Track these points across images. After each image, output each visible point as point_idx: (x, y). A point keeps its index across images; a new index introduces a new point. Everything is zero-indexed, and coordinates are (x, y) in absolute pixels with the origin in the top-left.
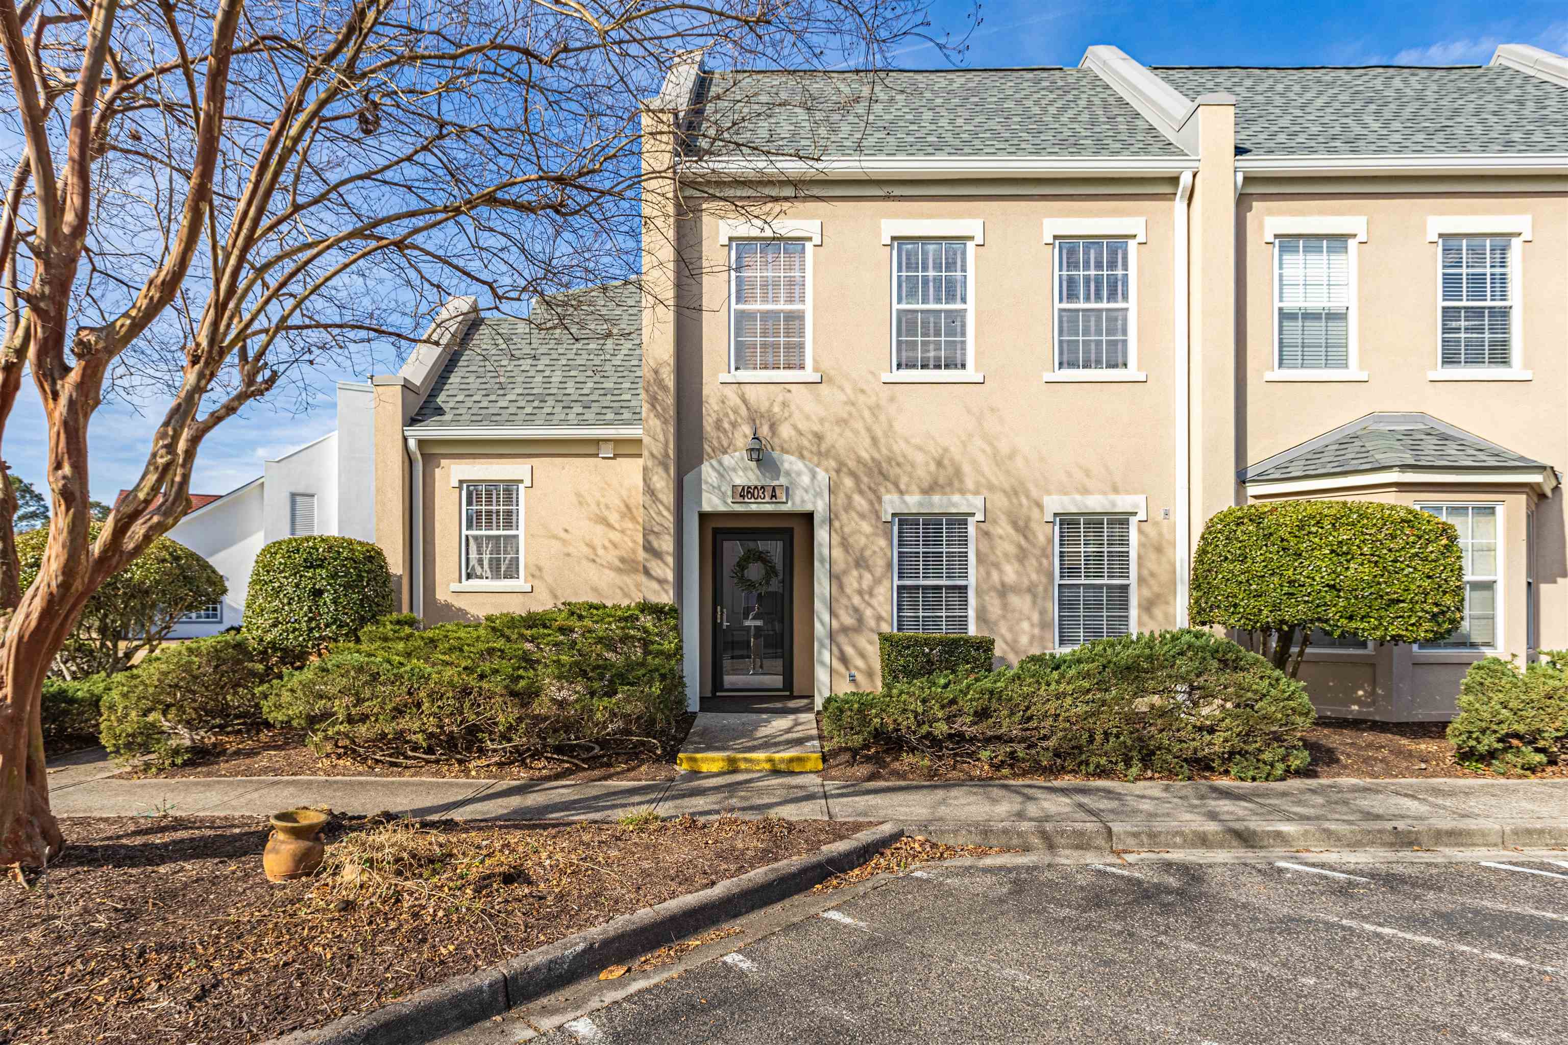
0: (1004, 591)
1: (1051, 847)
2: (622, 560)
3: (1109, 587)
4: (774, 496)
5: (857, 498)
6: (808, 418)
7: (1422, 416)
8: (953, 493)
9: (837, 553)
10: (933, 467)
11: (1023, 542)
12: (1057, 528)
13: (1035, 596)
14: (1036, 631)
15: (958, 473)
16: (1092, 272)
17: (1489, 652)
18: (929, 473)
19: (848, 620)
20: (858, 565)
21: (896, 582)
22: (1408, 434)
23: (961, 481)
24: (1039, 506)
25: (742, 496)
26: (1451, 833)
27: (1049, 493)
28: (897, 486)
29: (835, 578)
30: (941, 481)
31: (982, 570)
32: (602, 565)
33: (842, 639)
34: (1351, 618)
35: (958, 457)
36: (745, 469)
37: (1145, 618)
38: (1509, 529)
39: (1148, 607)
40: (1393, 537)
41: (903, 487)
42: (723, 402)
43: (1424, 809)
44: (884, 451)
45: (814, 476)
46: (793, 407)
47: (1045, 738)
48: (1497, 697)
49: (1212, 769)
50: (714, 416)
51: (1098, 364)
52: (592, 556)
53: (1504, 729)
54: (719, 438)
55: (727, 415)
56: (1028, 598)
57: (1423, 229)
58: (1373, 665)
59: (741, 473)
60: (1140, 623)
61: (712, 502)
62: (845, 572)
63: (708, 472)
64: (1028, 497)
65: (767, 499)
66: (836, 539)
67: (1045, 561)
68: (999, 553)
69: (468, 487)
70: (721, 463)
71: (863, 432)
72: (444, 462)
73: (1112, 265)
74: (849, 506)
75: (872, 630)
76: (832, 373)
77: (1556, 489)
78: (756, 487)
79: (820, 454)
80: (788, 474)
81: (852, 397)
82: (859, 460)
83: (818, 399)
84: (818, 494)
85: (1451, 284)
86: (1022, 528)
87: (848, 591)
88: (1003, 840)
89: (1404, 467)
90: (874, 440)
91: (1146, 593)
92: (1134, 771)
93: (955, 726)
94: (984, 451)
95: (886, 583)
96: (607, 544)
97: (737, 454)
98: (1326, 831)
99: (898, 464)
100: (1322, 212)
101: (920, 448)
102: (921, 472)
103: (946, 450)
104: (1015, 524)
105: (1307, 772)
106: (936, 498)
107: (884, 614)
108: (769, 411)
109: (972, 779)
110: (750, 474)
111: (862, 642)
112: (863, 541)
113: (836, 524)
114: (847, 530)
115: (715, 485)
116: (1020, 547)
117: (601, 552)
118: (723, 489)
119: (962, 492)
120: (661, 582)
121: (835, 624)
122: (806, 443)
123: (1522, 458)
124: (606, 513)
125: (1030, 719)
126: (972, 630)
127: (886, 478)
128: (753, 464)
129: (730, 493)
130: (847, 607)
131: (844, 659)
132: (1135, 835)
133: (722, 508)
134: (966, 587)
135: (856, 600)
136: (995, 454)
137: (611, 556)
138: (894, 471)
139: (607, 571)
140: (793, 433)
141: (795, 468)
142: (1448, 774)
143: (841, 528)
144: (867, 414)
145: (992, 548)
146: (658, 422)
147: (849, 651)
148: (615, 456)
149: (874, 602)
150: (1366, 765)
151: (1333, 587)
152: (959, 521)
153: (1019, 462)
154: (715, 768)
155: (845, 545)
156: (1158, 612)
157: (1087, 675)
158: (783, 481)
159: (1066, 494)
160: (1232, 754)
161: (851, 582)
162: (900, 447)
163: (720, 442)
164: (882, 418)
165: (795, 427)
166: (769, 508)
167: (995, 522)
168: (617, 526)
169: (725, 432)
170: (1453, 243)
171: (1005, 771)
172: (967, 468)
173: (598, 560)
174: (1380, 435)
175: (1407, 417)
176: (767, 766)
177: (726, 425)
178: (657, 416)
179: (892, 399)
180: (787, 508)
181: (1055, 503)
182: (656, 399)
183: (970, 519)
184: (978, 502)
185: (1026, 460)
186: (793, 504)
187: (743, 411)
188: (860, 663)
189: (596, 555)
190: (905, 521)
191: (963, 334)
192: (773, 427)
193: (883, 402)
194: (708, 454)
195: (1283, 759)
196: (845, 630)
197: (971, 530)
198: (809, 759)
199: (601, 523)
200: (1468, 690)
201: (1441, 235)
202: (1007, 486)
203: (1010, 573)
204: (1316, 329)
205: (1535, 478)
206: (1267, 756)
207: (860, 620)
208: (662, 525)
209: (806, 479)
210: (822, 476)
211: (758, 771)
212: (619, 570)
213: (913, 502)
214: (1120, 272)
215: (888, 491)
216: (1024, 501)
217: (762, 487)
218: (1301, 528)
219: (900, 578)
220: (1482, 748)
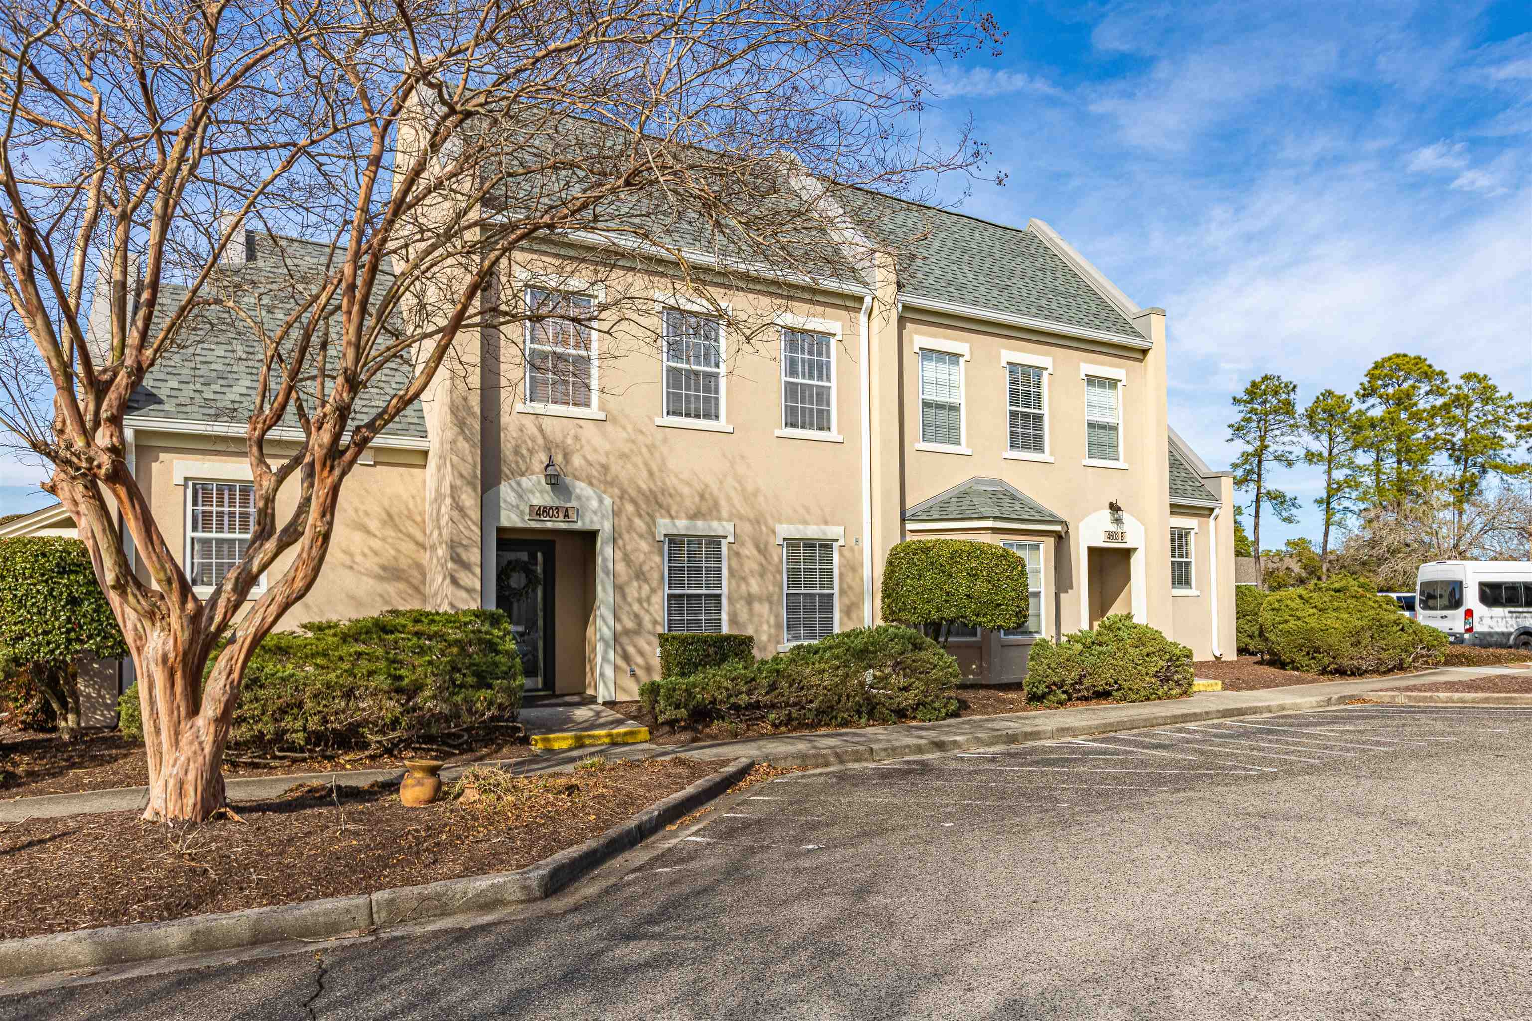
0: (750, 599)
1: (841, 762)
2: (384, 568)
3: (820, 595)
4: (566, 516)
5: (638, 522)
6: (595, 450)
7: (1000, 482)
8: (712, 520)
9: (621, 567)
10: (697, 499)
11: (764, 562)
12: (785, 550)
13: (771, 603)
14: (773, 631)
15: (716, 505)
16: (807, 357)
17: (1037, 636)
18: (694, 503)
19: (630, 624)
20: (638, 577)
21: (667, 591)
22: (994, 493)
23: (718, 511)
24: (774, 533)
25: (539, 515)
26: (1032, 734)
27: (780, 522)
28: (668, 512)
29: (619, 589)
30: (704, 510)
31: (733, 583)
32: (360, 573)
33: (625, 640)
34: (978, 615)
35: (716, 492)
36: (541, 492)
37: (845, 619)
38: (1046, 561)
39: (848, 612)
40: (997, 566)
41: (673, 513)
42: (521, 430)
43: (1017, 725)
44: (659, 483)
45: (601, 501)
46: (584, 441)
47: (811, 702)
48: (1045, 661)
49: (905, 716)
50: (513, 442)
51: (811, 427)
52: (348, 563)
53: (1049, 681)
54: (517, 462)
55: (525, 442)
56: (766, 606)
57: (998, 357)
58: (981, 648)
59: (537, 494)
60: (841, 624)
61: (509, 519)
62: (628, 583)
63: (506, 491)
64: (766, 526)
65: (561, 518)
66: (619, 555)
67: (778, 577)
68: (746, 570)
69: (194, 485)
70: (519, 484)
71: (641, 466)
72: (162, 456)
73: (820, 354)
74: (631, 528)
75: (649, 633)
76: (615, 412)
77: (1067, 533)
78: (551, 508)
79: (606, 483)
80: (579, 498)
81: (634, 437)
82: (639, 490)
83: (605, 434)
84: (603, 517)
85: (1014, 393)
86: (762, 550)
87: (629, 600)
88: (813, 761)
89: (996, 518)
90: (651, 474)
91: (846, 601)
92: (863, 721)
93: (753, 697)
94: (735, 489)
95: (660, 593)
96: (366, 551)
97: (534, 477)
98: (977, 738)
99: (671, 495)
100: (946, 337)
101: (688, 484)
102: (688, 502)
103: (706, 486)
104: (757, 548)
105: (955, 715)
106: (700, 524)
107: (659, 619)
108: (563, 442)
109: (763, 735)
110: (546, 495)
111: (642, 643)
112: (642, 557)
113: (620, 542)
114: (629, 548)
115: (514, 503)
116: (761, 565)
117: (359, 559)
118: (521, 508)
119: (719, 519)
120: (469, 591)
121: (619, 627)
122: (595, 473)
123: (1051, 516)
124: (366, 521)
125: (802, 689)
126: (725, 630)
127: (661, 506)
128: (548, 487)
129: (527, 511)
130: (629, 613)
131: (626, 657)
132: (885, 750)
133: (520, 525)
134: (719, 596)
135: (636, 607)
136: (743, 490)
137: (371, 563)
138: (666, 500)
139: (365, 578)
140: (583, 462)
141: (585, 493)
142: (1024, 710)
143: (624, 546)
144: (644, 450)
145: (742, 565)
146: (466, 445)
147: (631, 650)
148: (376, 464)
149: (652, 609)
150: (983, 710)
151: (968, 596)
152: (714, 542)
153: (761, 498)
154: (564, 745)
155: (627, 559)
156: (854, 616)
157: (837, 657)
158: (573, 503)
159: (792, 524)
160: (918, 705)
161: (632, 591)
162: (671, 481)
163: (518, 466)
164: (657, 455)
165: (585, 458)
166: (562, 526)
167: (742, 544)
168: (377, 533)
169: (522, 456)
170: (1014, 368)
171: (783, 729)
172: (723, 503)
173: (355, 567)
174: (980, 493)
175: (993, 482)
176: (607, 740)
177: (524, 452)
178: (466, 439)
179: (665, 440)
180: (579, 526)
181: (785, 530)
182: (465, 423)
183: (723, 541)
184: (729, 528)
185: (765, 496)
186: (584, 524)
187: (540, 441)
188: (640, 660)
189: (354, 562)
190: (674, 541)
191: (717, 392)
192: (566, 456)
193: (658, 443)
194: (507, 476)
195: (945, 707)
196: (627, 632)
197: (724, 550)
198: (639, 732)
199: (359, 530)
200: (1032, 659)
201: (1008, 363)
202: (752, 516)
203: (754, 586)
204: (943, 415)
205: (1058, 528)
206: (937, 705)
207: (640, 624)
208: (470, 539)
209: (595, 504)
210: (608, 501)
211: (602, 745)
212: (380, 578)
213: (682, 526)
214: (824, 359)
215: (662, 517)
216: (764, 529)
217: (557, 508)
218: (951, 558)
219: (670, 587)
220: (1040, 693)
